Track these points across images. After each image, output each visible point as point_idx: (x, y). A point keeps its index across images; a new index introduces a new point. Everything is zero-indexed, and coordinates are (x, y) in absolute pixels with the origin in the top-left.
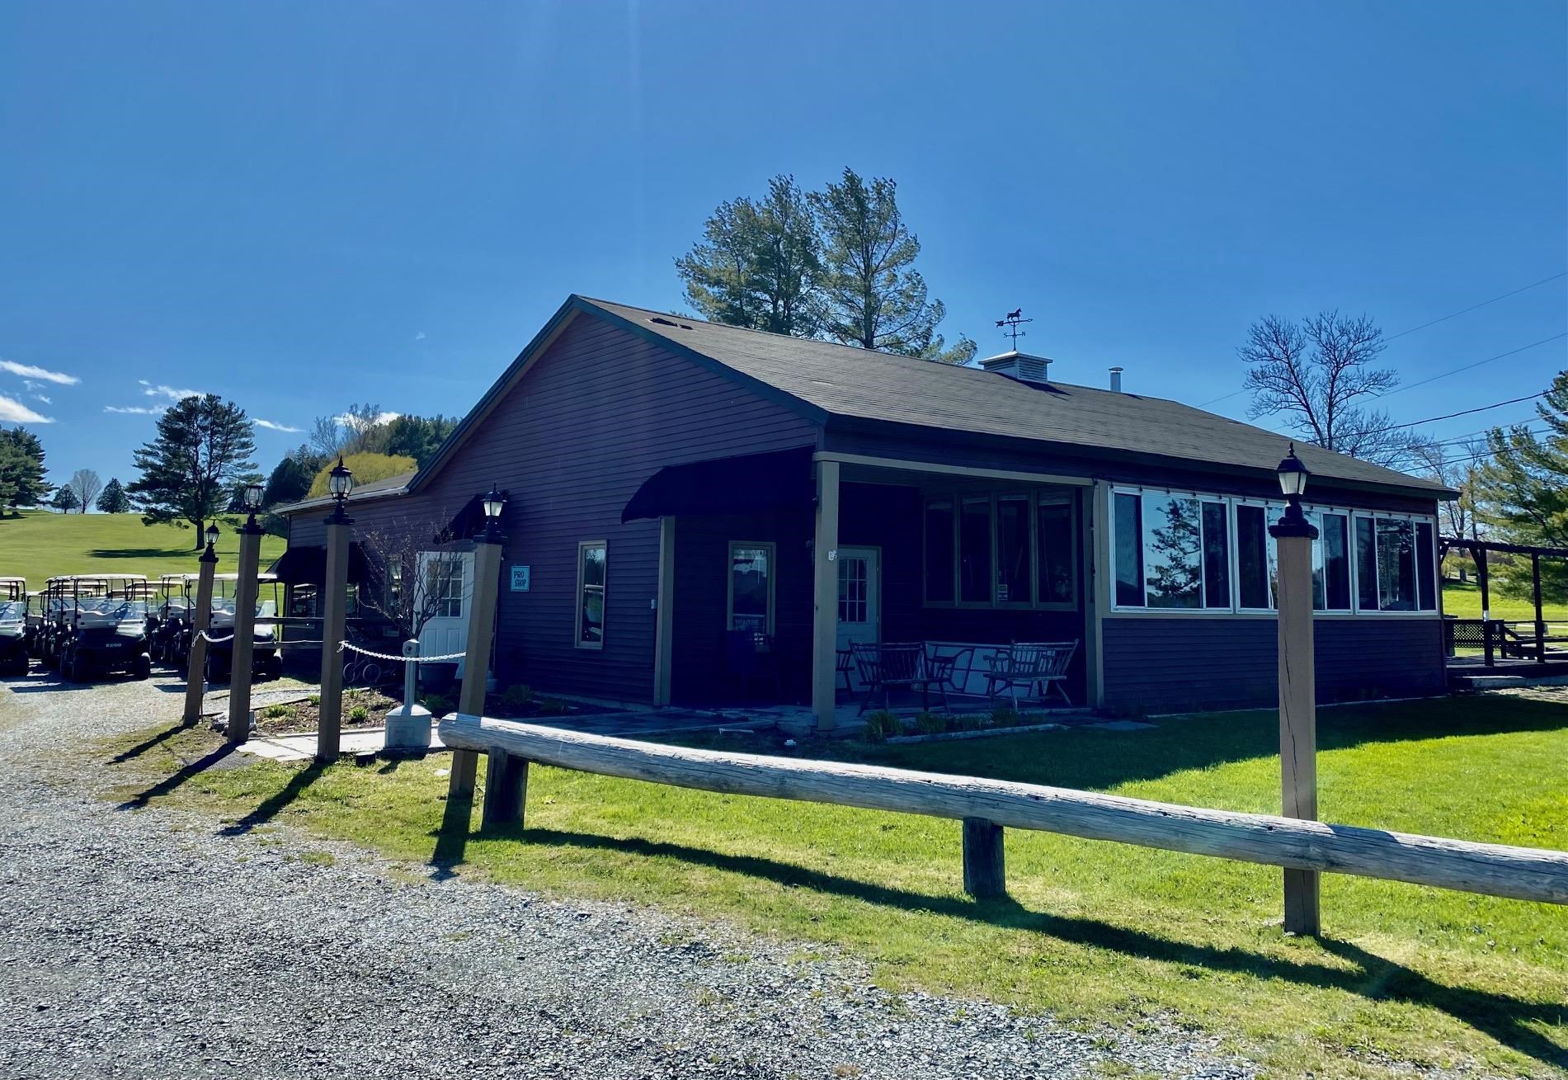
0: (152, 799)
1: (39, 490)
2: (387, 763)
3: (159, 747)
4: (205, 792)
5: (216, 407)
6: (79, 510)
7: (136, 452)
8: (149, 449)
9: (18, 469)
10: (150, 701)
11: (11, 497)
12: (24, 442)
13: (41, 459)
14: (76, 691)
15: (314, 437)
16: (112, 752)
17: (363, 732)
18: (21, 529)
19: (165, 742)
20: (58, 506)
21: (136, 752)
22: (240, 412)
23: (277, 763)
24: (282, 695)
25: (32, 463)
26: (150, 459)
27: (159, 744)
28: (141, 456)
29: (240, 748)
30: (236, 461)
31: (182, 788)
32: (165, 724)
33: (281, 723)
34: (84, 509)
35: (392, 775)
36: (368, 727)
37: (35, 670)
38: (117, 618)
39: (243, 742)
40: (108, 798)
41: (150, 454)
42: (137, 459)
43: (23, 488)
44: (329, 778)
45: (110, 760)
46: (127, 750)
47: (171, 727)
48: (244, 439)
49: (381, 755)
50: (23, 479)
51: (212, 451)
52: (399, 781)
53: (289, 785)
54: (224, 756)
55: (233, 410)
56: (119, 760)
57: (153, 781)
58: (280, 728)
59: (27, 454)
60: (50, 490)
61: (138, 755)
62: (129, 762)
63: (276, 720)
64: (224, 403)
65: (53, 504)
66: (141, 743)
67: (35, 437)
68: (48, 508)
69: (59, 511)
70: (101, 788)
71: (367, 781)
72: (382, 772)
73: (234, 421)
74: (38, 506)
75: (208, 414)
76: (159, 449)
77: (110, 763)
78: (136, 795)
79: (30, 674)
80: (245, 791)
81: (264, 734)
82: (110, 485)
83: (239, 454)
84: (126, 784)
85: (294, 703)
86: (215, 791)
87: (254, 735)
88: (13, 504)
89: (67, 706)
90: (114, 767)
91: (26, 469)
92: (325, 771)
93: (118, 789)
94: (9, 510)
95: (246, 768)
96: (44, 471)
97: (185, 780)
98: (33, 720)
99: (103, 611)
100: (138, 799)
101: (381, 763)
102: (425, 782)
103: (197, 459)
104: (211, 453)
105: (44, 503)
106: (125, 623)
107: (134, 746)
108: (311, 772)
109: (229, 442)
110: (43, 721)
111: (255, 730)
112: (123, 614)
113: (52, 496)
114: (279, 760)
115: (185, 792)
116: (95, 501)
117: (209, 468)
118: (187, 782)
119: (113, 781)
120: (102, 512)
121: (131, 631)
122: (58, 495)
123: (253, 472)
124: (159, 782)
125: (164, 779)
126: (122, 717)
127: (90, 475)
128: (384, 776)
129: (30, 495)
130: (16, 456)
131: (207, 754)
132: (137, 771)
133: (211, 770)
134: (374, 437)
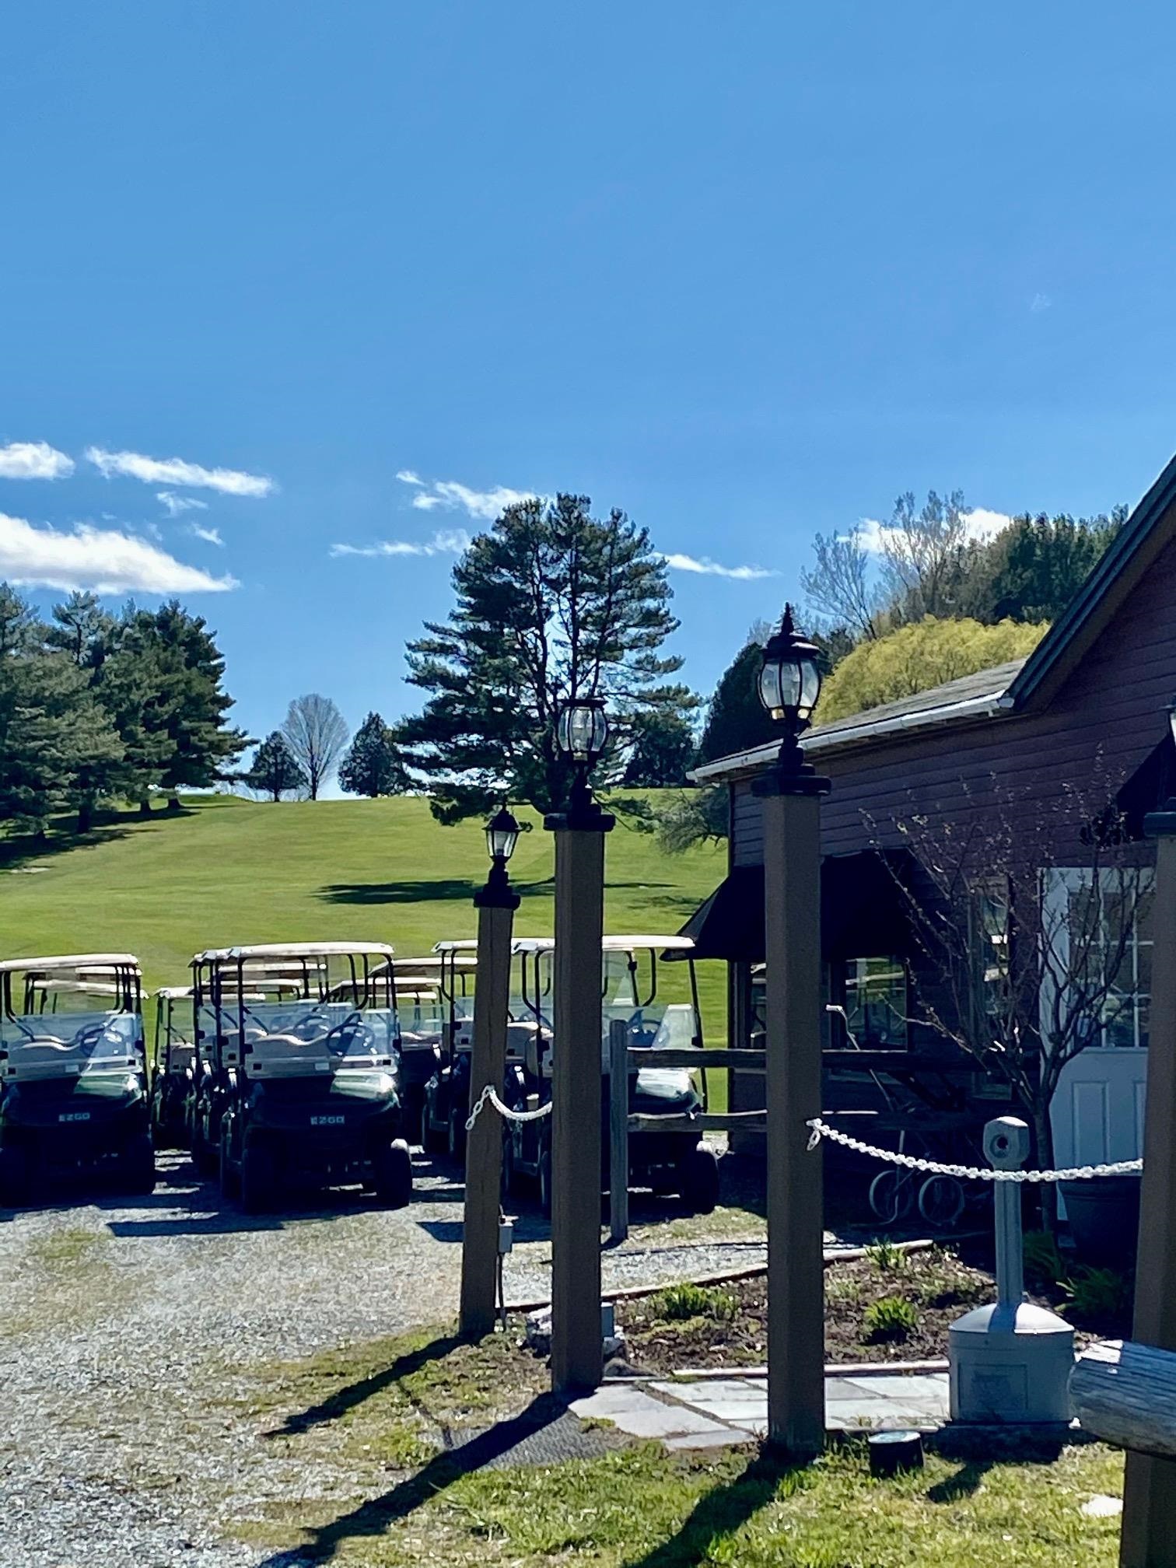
0: (348, 1543)
1: (218, 748)
2: (954, 1469)
3: (391, 1394)
4: (478, 1531)
5: (581, 525)
6: (305, 791)
7: (410, 647)
8: (437, 638)
9: (173, 701)
10: (400, 1264)
11: (162, 765)
12: (181, 637)
13: (215, 673)
14: (244, 1235)
15: (813, 587)
16: (283, 1402)
17: (898, 1373)
18: (185, 843)
19: (406, 1380)
20: (261, 785)
21: (333, 1409)
22: (637, 536)
23: (663, 1454)
24: (713, 1256)
25: (199, 687)
26: (441, 662)
27: (393, 1387)
28: (420, 657)
29: (578, 1407)
30: (631, 656)
31: (421, 1515)
32: (417, 1330)
33: (692, 1337)
34: (314, 789)
35: (964, 1507)
36: (913, 1357)
37: (171, 1178)
38: (334, 1051)
39: (588, 1392)
40: (247, 1534)
41: (444, 650)
42: (414, 665)
43: (185, 745)
44: (794, 1505)
45: (276, 1424)
46: (318, 1400)
47: (431, 1338)
48: (651, 603)
49: (940, 1442)
50: (186, 724)
51: (576, 634)
52: (981, 1526)
53: (690, 1521)
54: (540, 1427)
55: (621, 531)
56: (296, 1425)
57: (358, 1491)
58: (689, 1352)
59: (189, 664)
60: (241, 747)
61: (338, 1414)
62: (317, 1431)
63: (682, 1328)
64: (597, 515)
65: (249, 780)
66: (352, 1381)
67: (201, 623)
68: (241, 790)
69: (264, 795)
70: (237, 1504)
71: (894, 1520)
72: (938, 1494)
73: (626, 558)
74: (219, 785)
75: (564, 542)
76: (461, 636)
77: (271, 1435)
78: (311, 1531)
79: (158, 1190)
80: (574, 1530)
81: (644, 1366)
82: (365, 731)
83: (639, 638)
84: (296, 1496)
85: (735, 1278)
86: (500, 1529)
87: (620, 1371)
88: (168, 782)
89: (216, 1275)
90: (279, 1444)
91: (190, 700)
92: (785, 1487)
93: (274, 1509)
94: (161, 796)
95: (585, 1465)
96: (225, 703)
97: (433, 1492)
98: (135, 1309)
99: (307, 1035)
100: (312, 1541)
101: (940, 1468)
102: (1053, 1534)
103: (545, 655)
104: (575, 639)
105: (230, 779)
106: (353, 1065)
107: (336, 1386)
108: (748, 1487)
109: (614, 610)
110: (153, 1311)
111: (623, 1355)
112: (345, 1043)
113: (246, 761)
114: (672, 1445)
115: (430, 1526)
116: (336, 770)
117: (572, 675)
118: (437, 1497)
119: (267, 1486)
120: (353, 795)
121: (366, 1085)
122: (260, 758)
123: (670, 680)
124: (372, 1495)
125: (386, 1484)
126: (331, 1307)
127: (322, 708)
128: (943, 1507)
129: (201, 759)
130: (167, 669)
131: (501, 1418)
132: (330, 1459)
133: (501, 1466)
134: (958, 576)
